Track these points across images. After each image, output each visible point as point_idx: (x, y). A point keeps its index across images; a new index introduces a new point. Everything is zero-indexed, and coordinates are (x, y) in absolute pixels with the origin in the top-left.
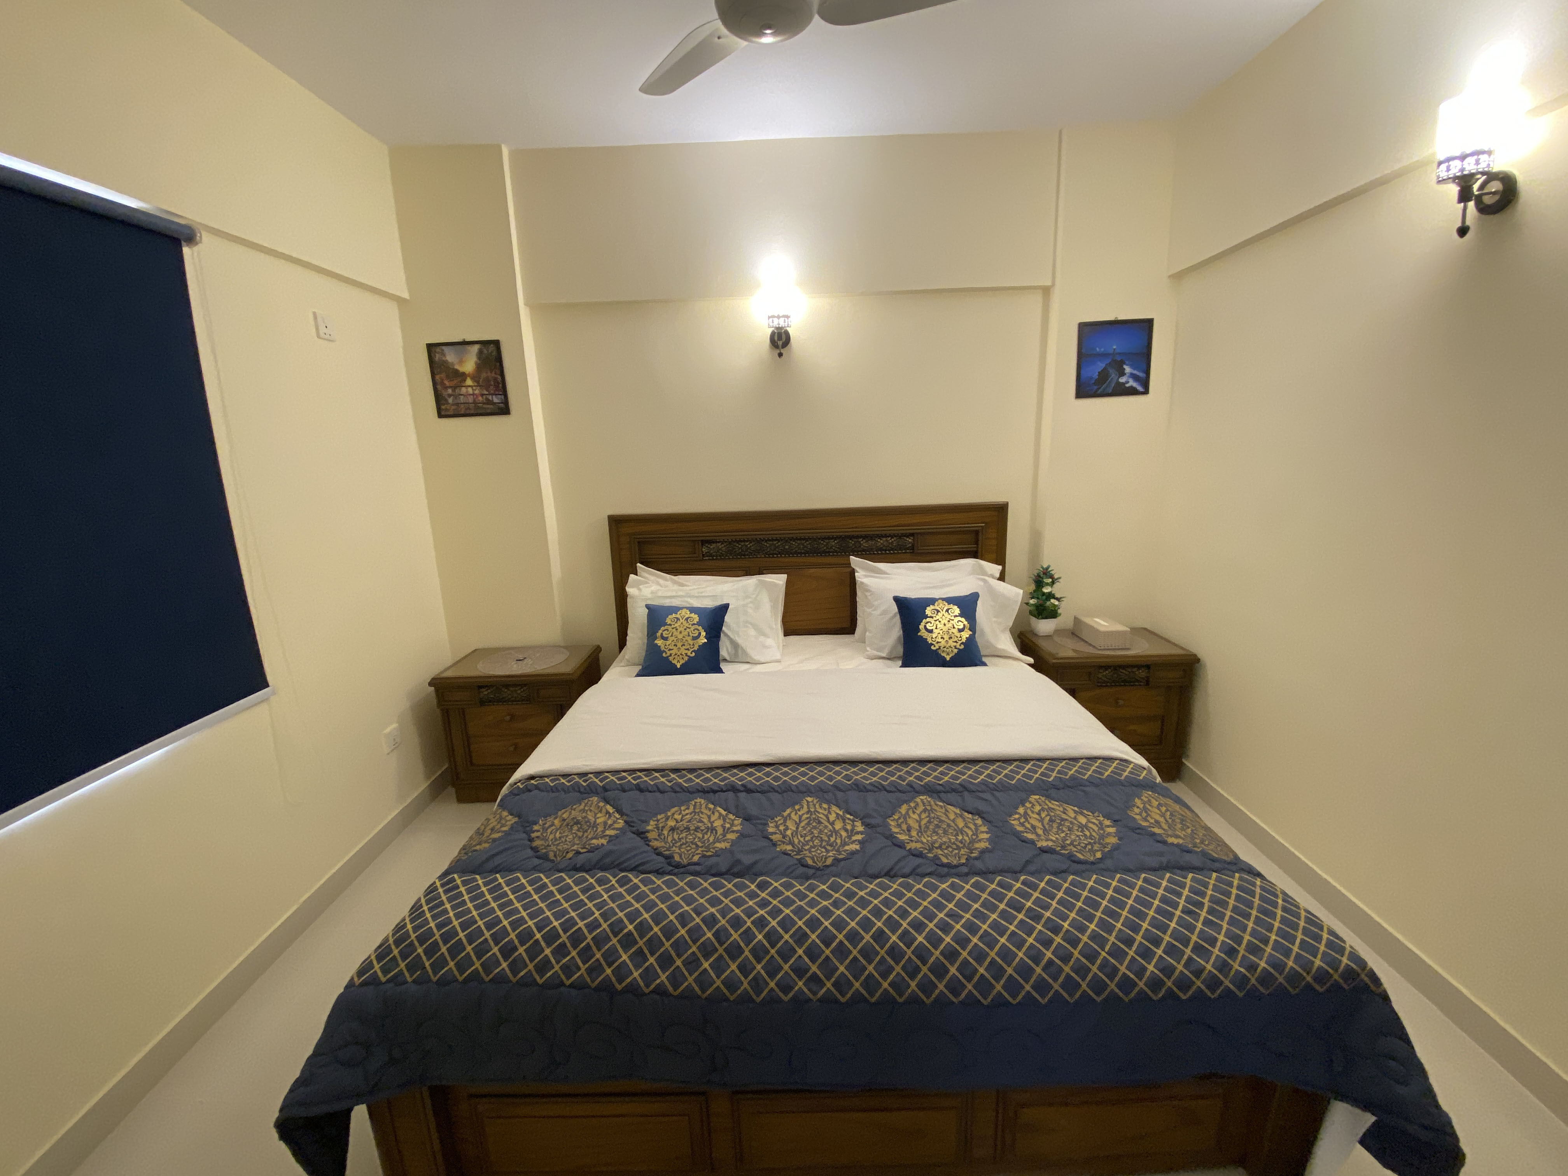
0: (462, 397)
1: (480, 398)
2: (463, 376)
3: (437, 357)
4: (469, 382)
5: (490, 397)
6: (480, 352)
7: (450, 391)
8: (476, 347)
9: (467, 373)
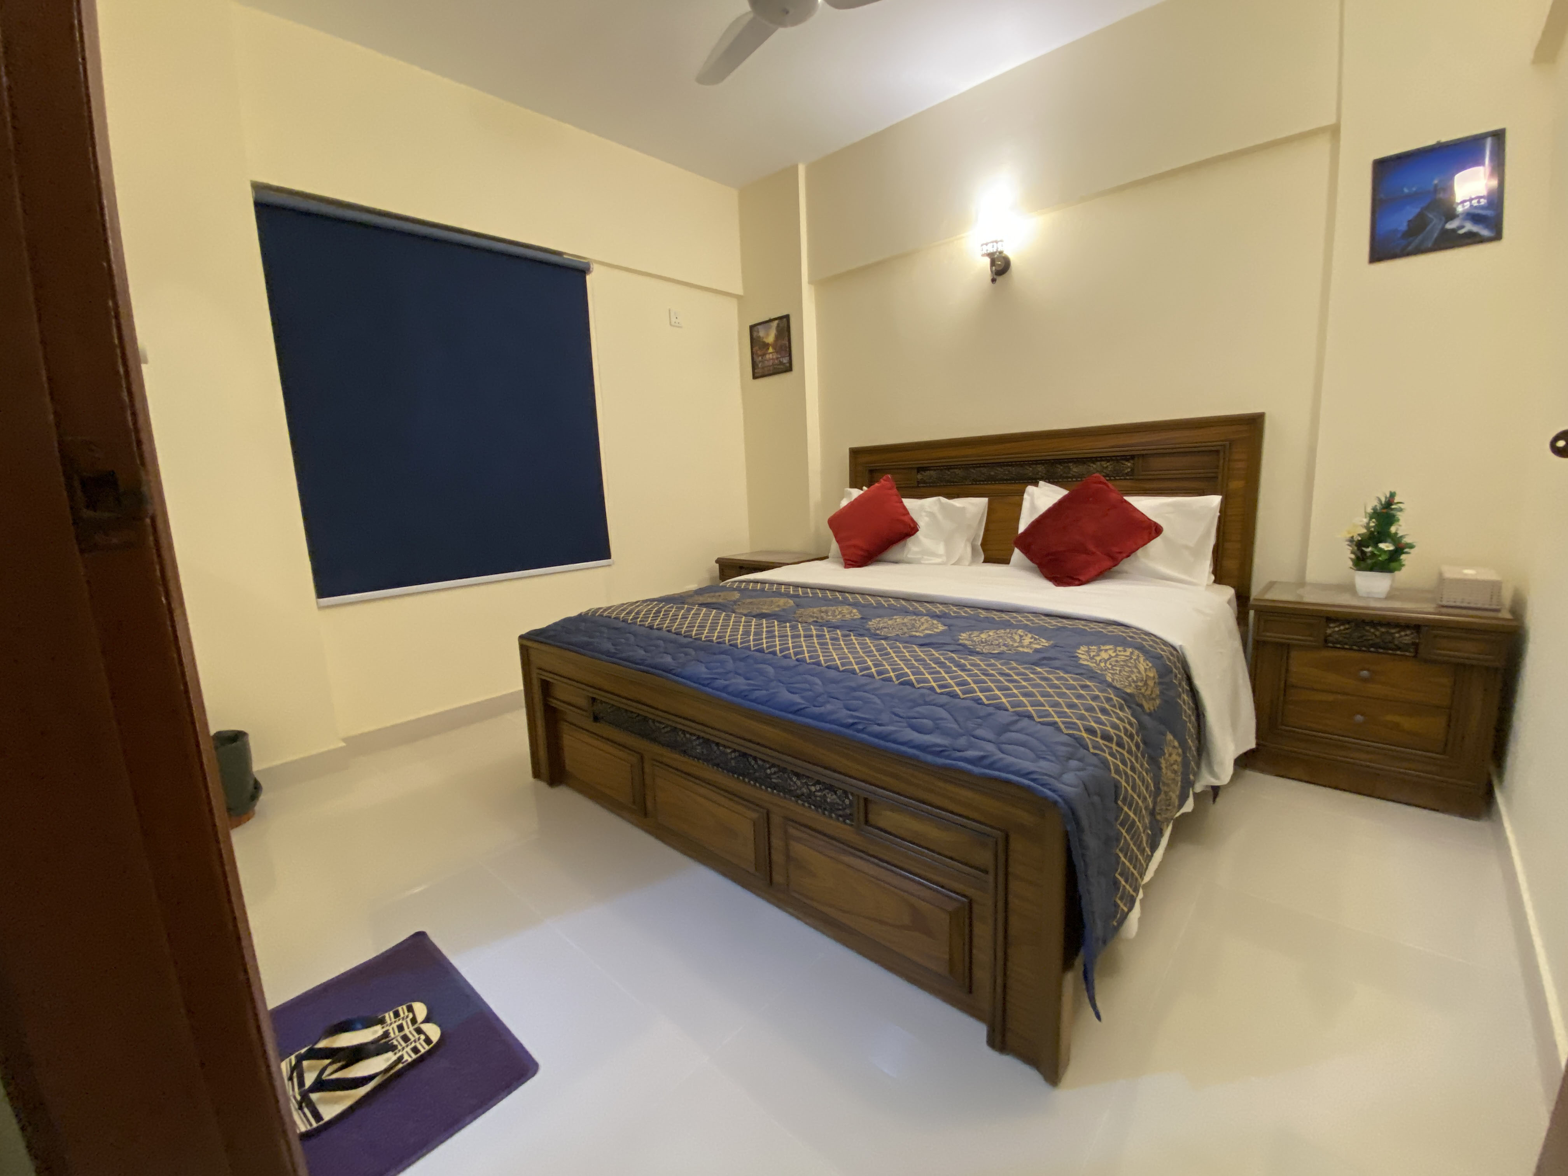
0: (766, 362)
1: (776, 361)
2: (766, 346)
3: (755, 334)
4: (771, 350)
5: (781, 359)
6: (778, 326)
7: (760, 358)
8: (775, 323)
9: (770, 343)
